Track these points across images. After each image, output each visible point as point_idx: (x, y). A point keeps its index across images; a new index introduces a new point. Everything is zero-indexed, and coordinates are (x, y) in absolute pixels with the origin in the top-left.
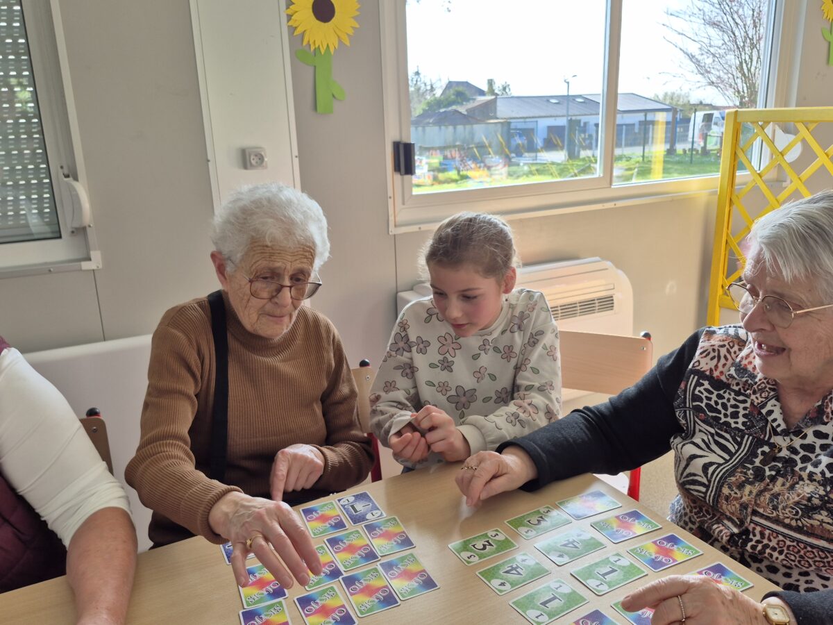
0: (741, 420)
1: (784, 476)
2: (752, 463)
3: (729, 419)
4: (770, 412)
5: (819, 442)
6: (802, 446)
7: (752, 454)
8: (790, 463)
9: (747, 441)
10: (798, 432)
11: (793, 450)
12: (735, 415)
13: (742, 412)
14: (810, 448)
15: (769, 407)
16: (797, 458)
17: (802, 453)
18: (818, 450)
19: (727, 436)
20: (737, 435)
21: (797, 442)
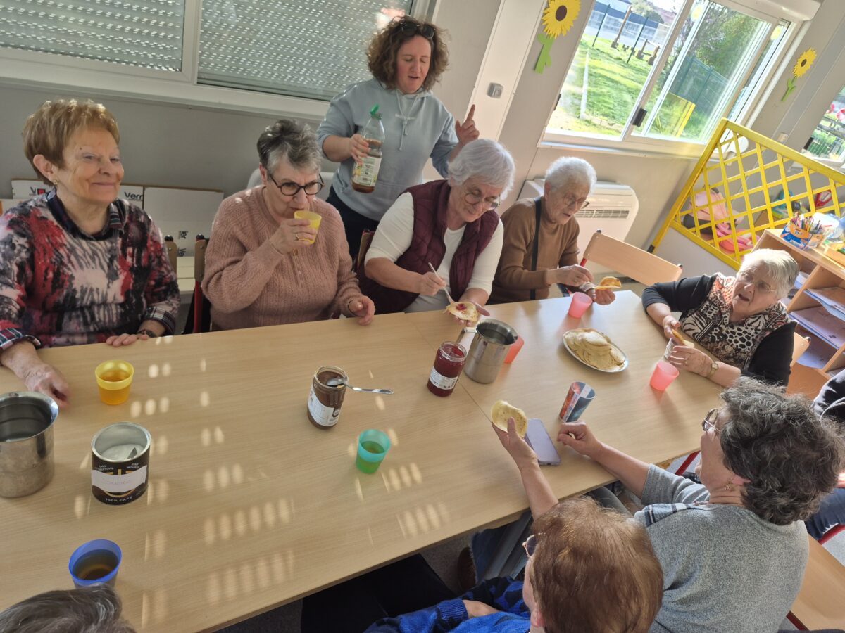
0: (712, 315)
1: (722, 341)
2: (711, 333)
3: (707, 314)
4: (726, 317)
5: (737, 332)
6: (731, 332)
7: (711, 329)
8: (725, 336)
9: (711, 324)
10: (732, 327)
11: (727, 332)
12: (710, 313)
13: (713, 312)
14: (734, 333)
15: (726, 315)
16: (728, 335)
17: (730, 334)
18: (736, 335)
19: (704, 319)
20: (708, 320)
21: (730, 330)
